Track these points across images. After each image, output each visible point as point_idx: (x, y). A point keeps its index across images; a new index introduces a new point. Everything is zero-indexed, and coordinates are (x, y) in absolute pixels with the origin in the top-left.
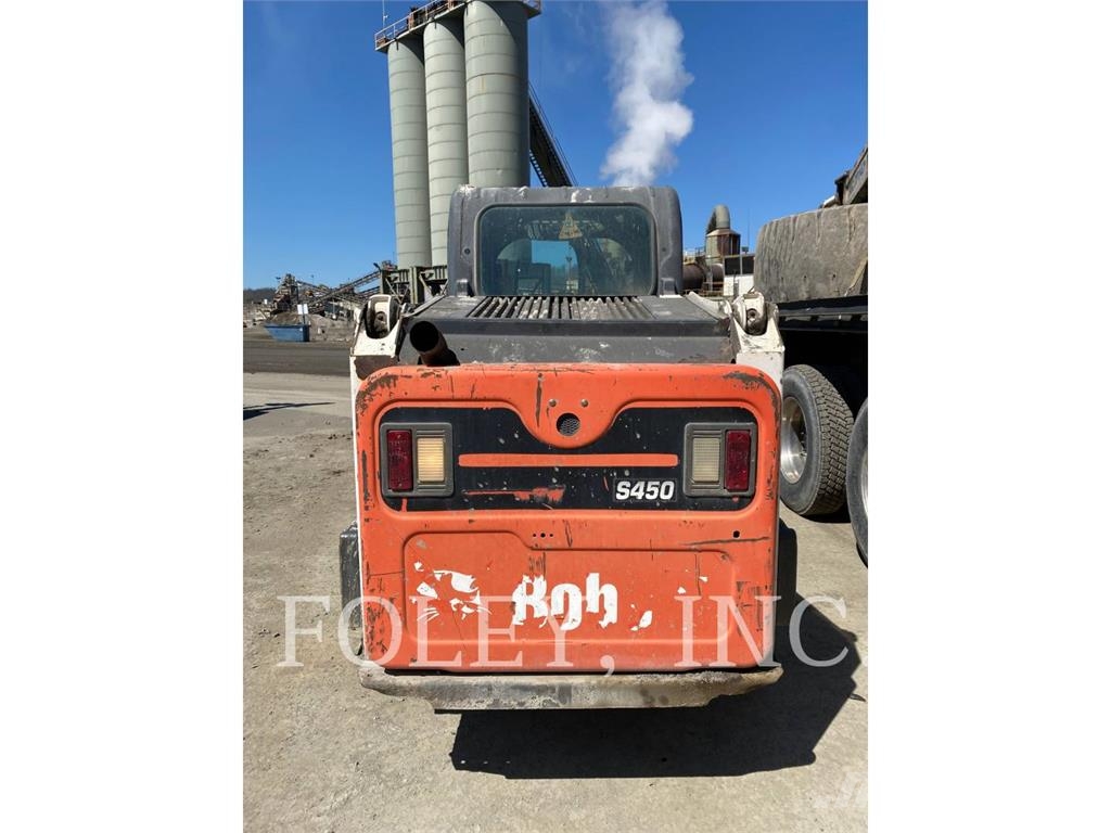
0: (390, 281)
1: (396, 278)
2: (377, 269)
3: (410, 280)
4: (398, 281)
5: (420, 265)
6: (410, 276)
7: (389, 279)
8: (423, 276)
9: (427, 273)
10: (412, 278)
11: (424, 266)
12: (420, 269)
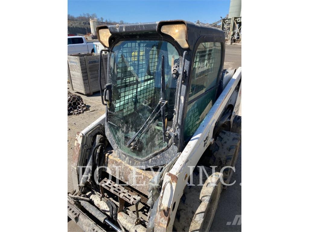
0: (225, 23)
1: (227, 22)
2: (221, 19)
3: (231, 22)
4: (227, 23)
5: (235, 17)
6: (232, 21)
7: (225, 22)
8: (236, 21)
9: (237, 19)
10: (232, 22)
11: (237, 17)
12: (236, 18)
